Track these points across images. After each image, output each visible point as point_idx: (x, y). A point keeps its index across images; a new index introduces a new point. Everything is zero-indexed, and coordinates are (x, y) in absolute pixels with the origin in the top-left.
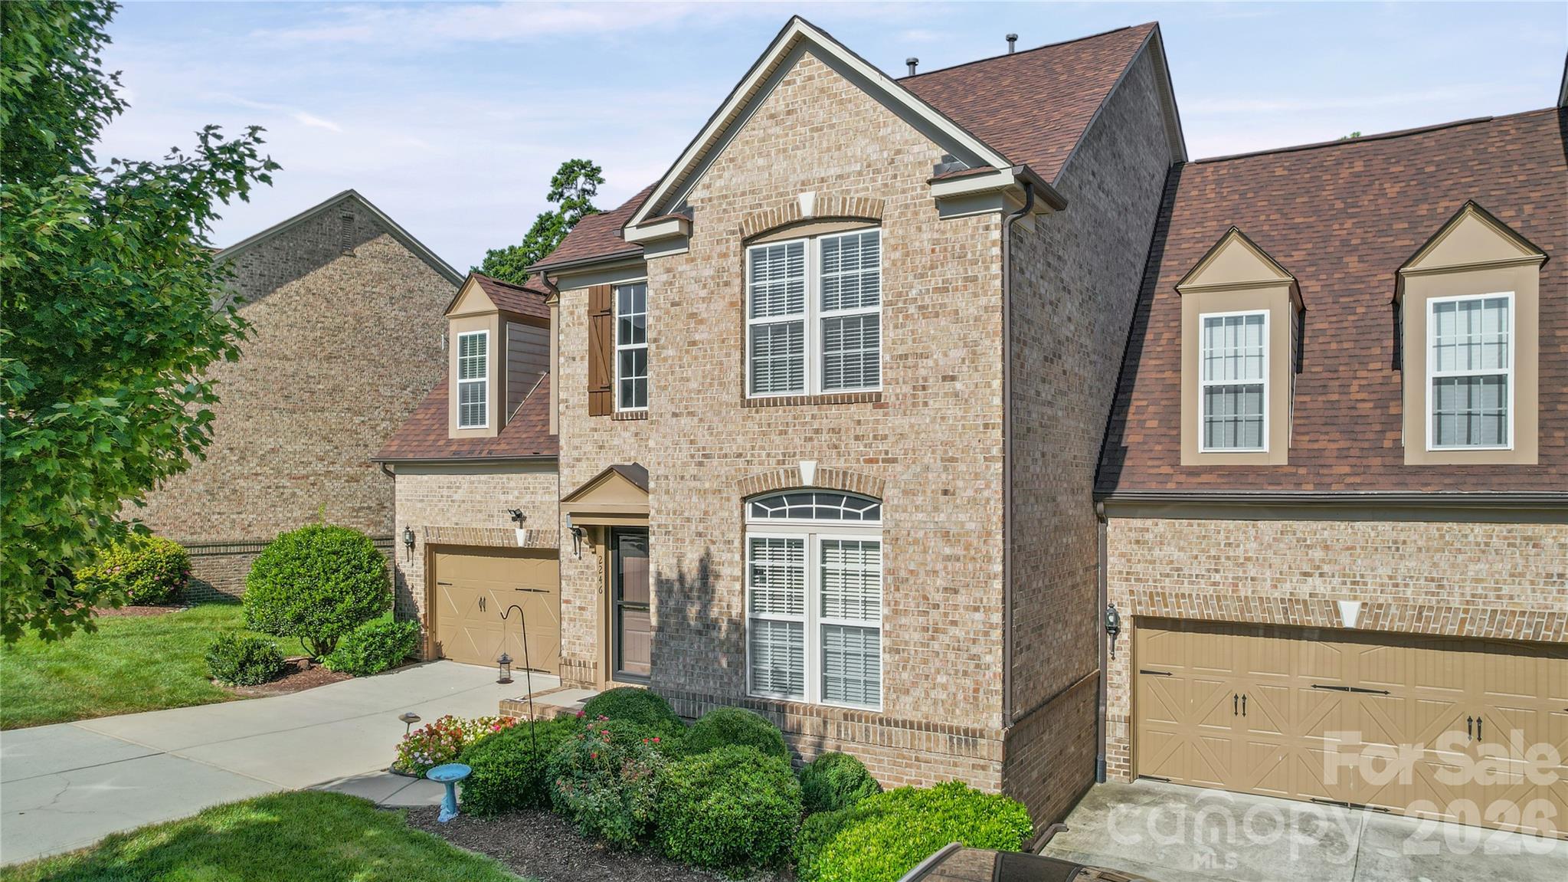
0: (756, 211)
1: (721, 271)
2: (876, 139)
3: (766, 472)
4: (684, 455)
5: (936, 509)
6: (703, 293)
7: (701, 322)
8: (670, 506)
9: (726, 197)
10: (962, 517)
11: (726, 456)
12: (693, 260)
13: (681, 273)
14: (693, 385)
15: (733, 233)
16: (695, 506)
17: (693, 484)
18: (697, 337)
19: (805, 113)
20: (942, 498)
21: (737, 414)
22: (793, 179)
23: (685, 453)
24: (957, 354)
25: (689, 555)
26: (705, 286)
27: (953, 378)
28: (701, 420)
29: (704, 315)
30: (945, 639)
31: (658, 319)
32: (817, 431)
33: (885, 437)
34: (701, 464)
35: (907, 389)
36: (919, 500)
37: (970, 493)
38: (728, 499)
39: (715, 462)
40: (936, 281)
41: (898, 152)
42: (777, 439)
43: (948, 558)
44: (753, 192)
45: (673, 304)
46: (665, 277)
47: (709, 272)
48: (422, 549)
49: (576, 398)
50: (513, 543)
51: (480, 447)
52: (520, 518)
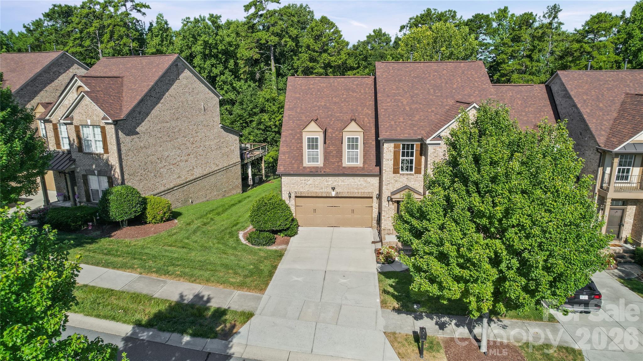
12: (441, 148)
13: (438, 150)
46: (433, 151)
48: (294, 198)
49: (389, 169)
50: (330, 195)
51: (319, 170)
52: (333, 189)
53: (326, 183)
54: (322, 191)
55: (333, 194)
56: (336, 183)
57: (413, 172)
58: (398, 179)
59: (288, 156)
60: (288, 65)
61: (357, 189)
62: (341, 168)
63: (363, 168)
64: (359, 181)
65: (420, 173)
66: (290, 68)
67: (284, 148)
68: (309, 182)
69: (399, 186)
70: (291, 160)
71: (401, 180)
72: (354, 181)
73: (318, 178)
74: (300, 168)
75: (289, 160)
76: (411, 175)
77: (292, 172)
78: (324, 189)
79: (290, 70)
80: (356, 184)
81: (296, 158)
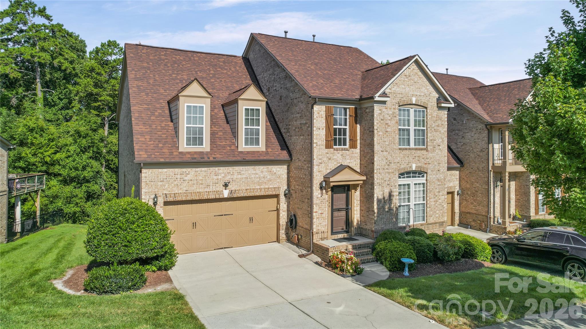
0: (402, 99)
1: (394, 113)
2: (426, 89)
3: (404, 167)
4: (384, 163)
5: (437, 174)
6: (389, 118)
7: (389, 126)
8: (380, 177)
9: (395, 93)
10: (441, 176)
11: (395, 163)
12: (387, 108)
13: (384, 111)
14: (387, 143)
15: (397, 103)
16: (387, 177)
17: (387, 171)
18: (388, 130)
19: (413, 77)
20: (438, 172)
21: (398, 152)
22: (410, 93)
23: (385, 162)
24: (440, 140)
25: (386, 191)
26: (390, 116)
27: (440, 146)
28: (389, 153)
29: (390, 124)
30: (438, 203)
31: (377, 123)
32: (415, 157)
33: (428, 158)
34: (389, 165)
35: (432, 147)
36: (434, 172)
37: (442, 171)
38: (395, 174)
39: (392, 164)
40: (437, 124)
41: (430, 93)
42: (407, 158)
43: (439, 185)
44: (401, 94)
45: (381, 120)
46: (379, 112)
47: (391, 113)
48: (162, 205)
49: (320, 142)
50: (221, 196)
51: (205, 156)
52: (226, 185)
53: (215, 177)
54: (208, 190)
55: (226, 194)
56: (229, 177)
57: (347, 146)
58: (331, 155)
59: (149, 137)
60: (60, 93)
61: (259, 184)
62: (237, 153)
63: (267, 153)
64: (262, 172)
65: (356, 147)
66: (62, 97)
67: (140, 127)
68: (189, 177)
69: (333, 166)
70: (157, 143)
71: (335, 157)
72: (254, 172)
73: (203, 169)
74: (175, 153)
75: (152, 143)
76: (346, 150)
77: (162, 160)
78: (211, 187)
79: (61, 100)
80: (257, 176)
81: (164, 140)
